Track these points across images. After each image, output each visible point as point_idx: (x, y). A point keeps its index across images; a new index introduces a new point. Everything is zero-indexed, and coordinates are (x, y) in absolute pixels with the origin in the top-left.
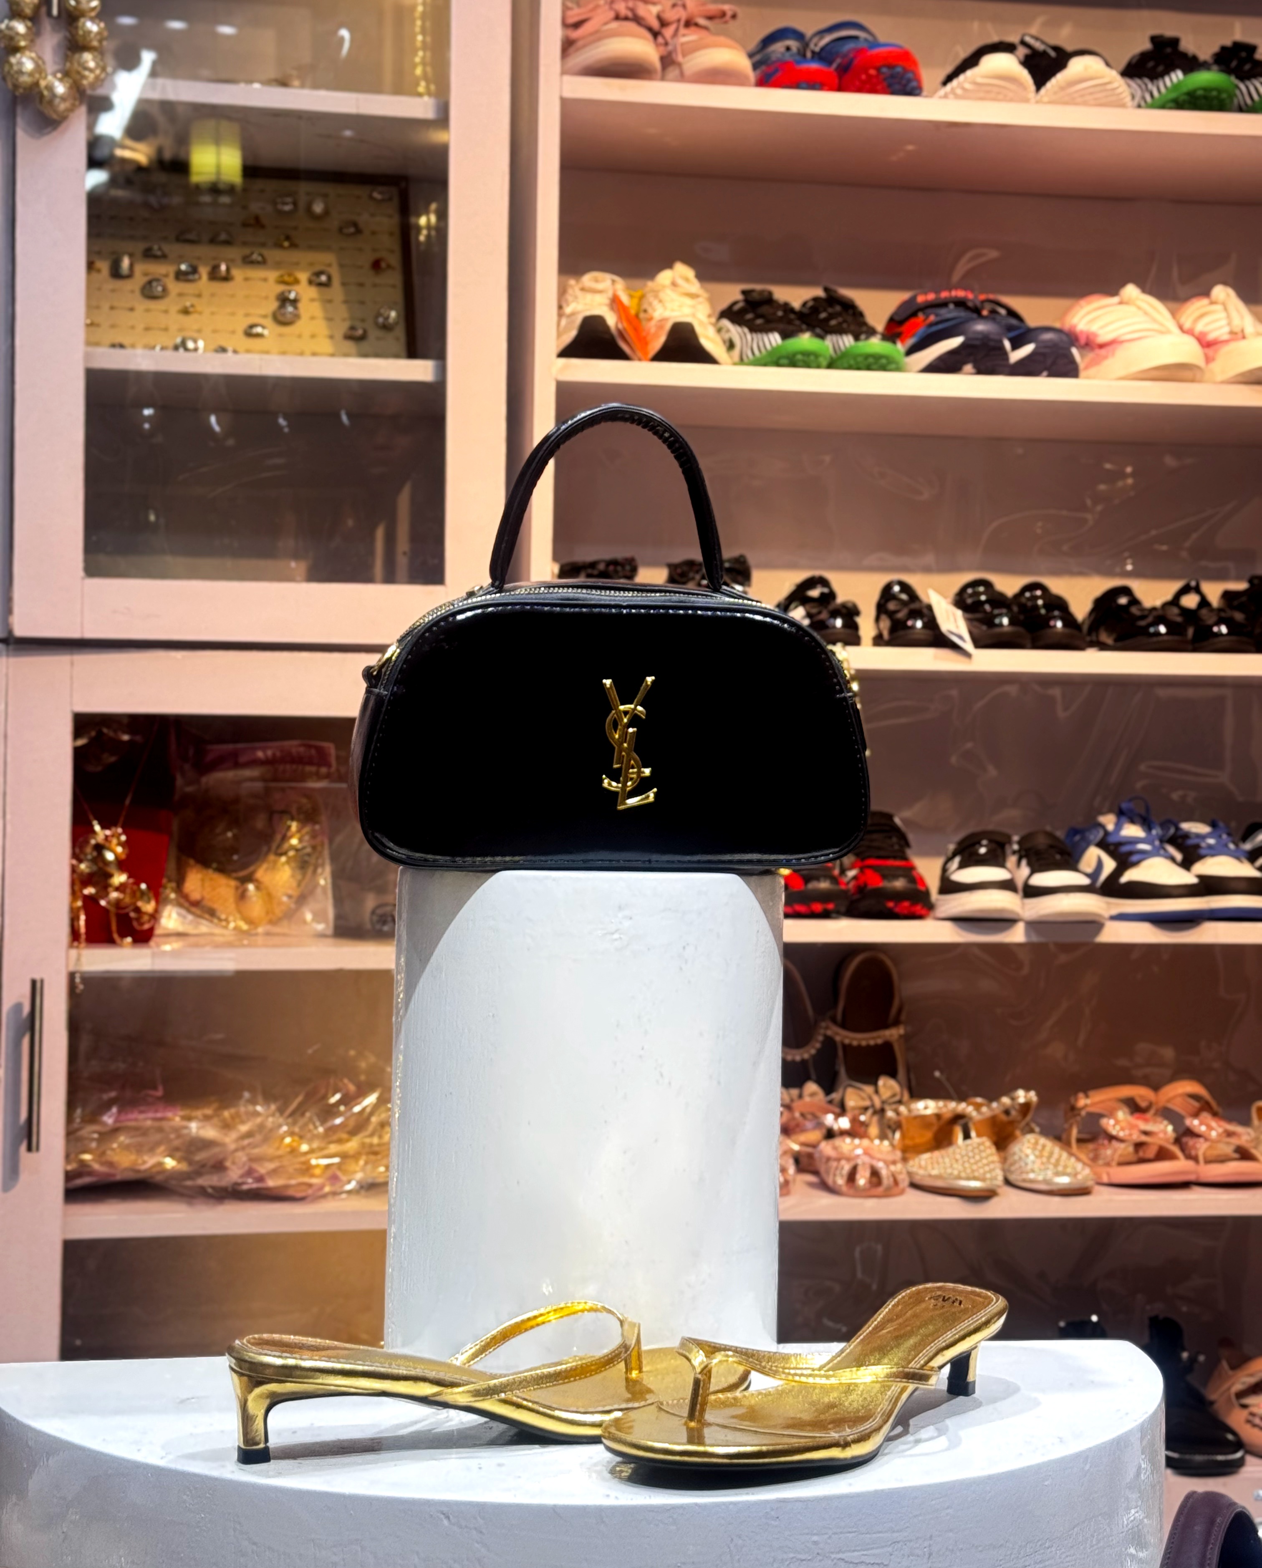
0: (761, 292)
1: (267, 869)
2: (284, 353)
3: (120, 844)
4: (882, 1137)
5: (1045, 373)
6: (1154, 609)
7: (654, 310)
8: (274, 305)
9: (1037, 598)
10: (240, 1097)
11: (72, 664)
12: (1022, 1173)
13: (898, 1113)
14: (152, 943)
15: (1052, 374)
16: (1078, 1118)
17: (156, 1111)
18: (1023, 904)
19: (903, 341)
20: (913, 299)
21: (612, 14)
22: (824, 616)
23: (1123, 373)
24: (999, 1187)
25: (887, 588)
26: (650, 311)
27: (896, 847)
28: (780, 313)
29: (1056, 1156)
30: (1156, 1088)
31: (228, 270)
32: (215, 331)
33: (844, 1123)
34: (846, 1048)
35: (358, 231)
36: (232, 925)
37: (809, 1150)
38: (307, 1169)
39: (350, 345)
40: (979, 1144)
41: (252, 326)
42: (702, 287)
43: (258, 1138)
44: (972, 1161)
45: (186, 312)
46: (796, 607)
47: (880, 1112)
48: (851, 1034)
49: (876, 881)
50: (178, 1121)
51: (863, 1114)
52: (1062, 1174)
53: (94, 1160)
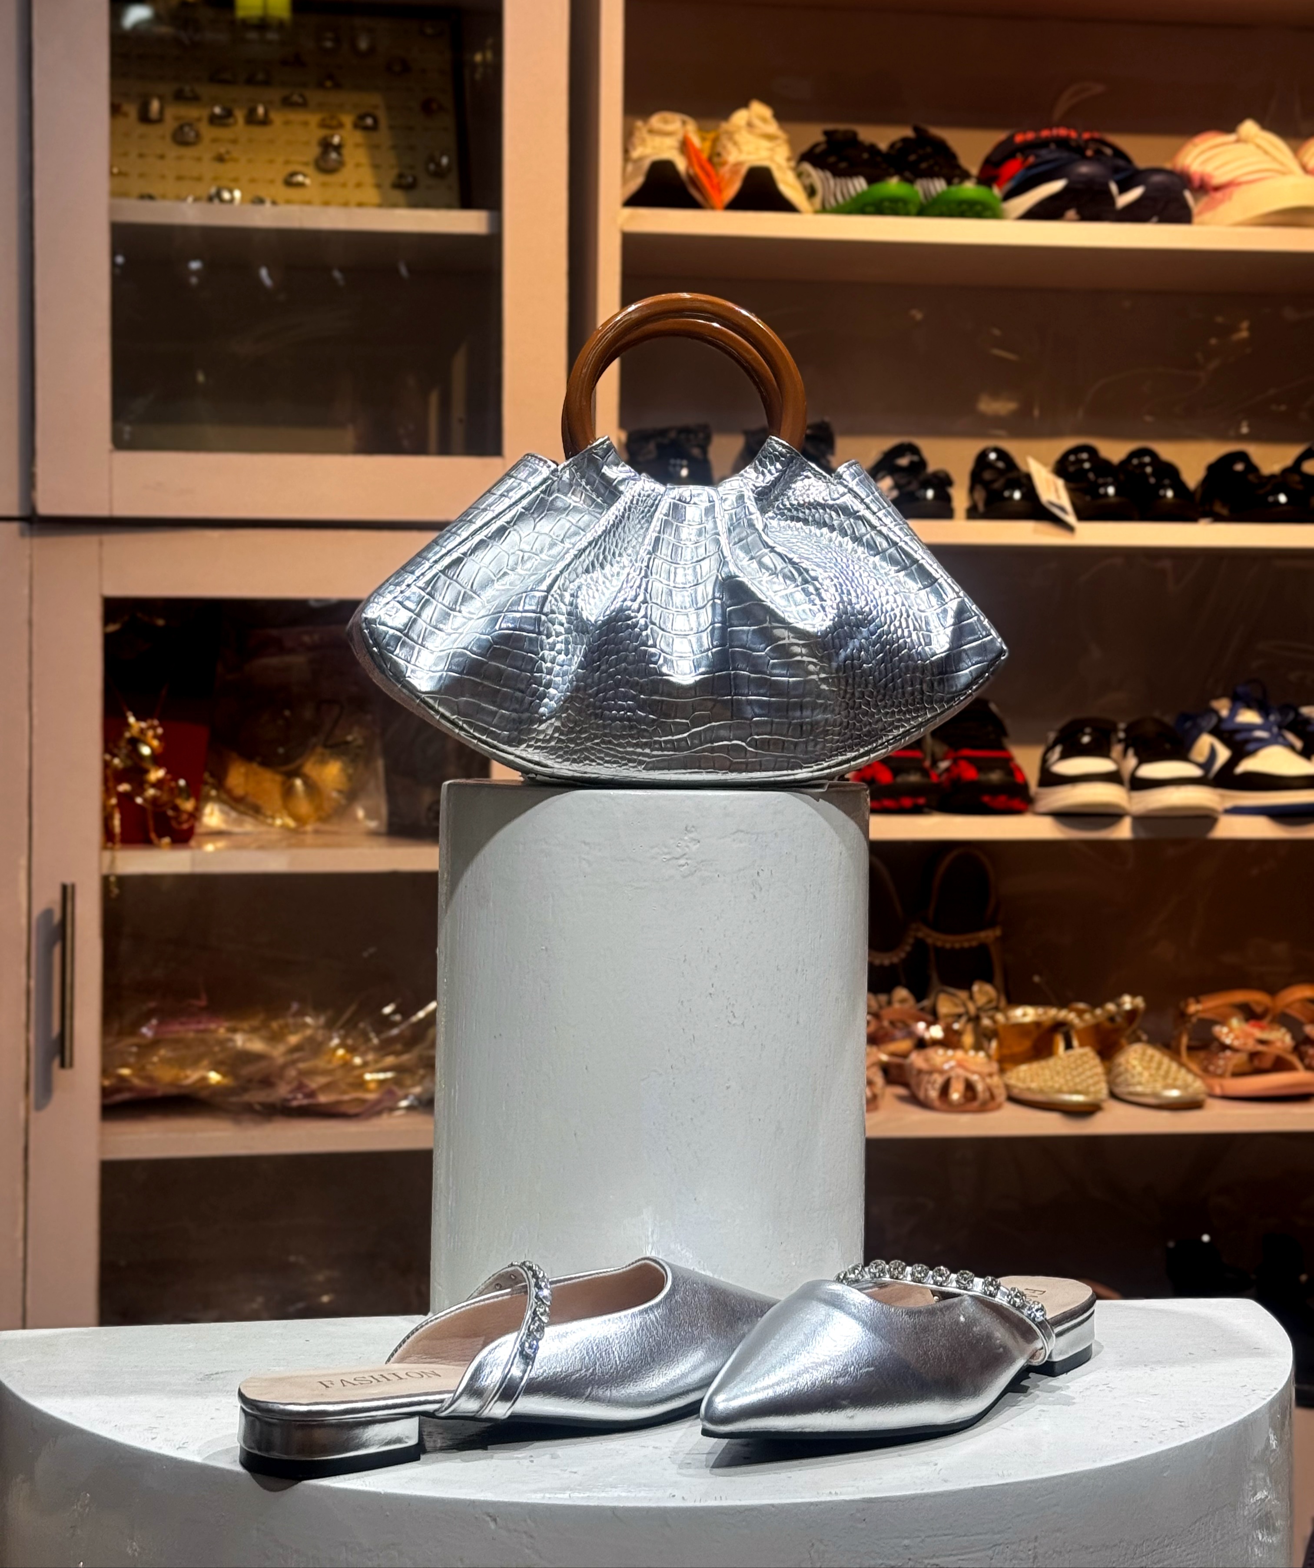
0: (846, 132)
1: (314, 764)
2: (326, 204)
3: (156, 736)
4: (978, 1047)
5: (1155, 219)
6: (1273, 477)
7: (729, 153)
8: (315, 151)
9: (1146, 465)
10: (288, 1007)
11: (101, 544)
12: (1128, 1085)
13: (994, 1021)
14: (193, 843)
15: (1163, 220)
16: (1189, 1026)
17: (199, 1022)
18: (1130, 798)
19: (999, 185)
20: (1011, 139)
22: (912, 486)
23: (1240, 218)
24: (1103, 1101)
25: (982, 456)
26: (724, 154)
27: (992, 736)
28: (865, 156)
30: (1273, 991)
31: (266, 113)
32: (253, 181)
33: (936, 1032)
34: (939, 951)
35: (407, 69)
36: (278, 822)
37: (898, 1060)
38: (361, 1084)
39: (398, 195)
40: (1082, 1055)
41: (294, 174)
42: (781, 128)
43: (308, 1051)
44: (1075, 1073)
45: (220, 159)
46: (883, 477)
47: (975, 1020)
48: (943, 937)
49: (970, 773)
50: (222, 1033)
51: (957, 1021)
52: (1173, 1087)
53: (133, 1075)
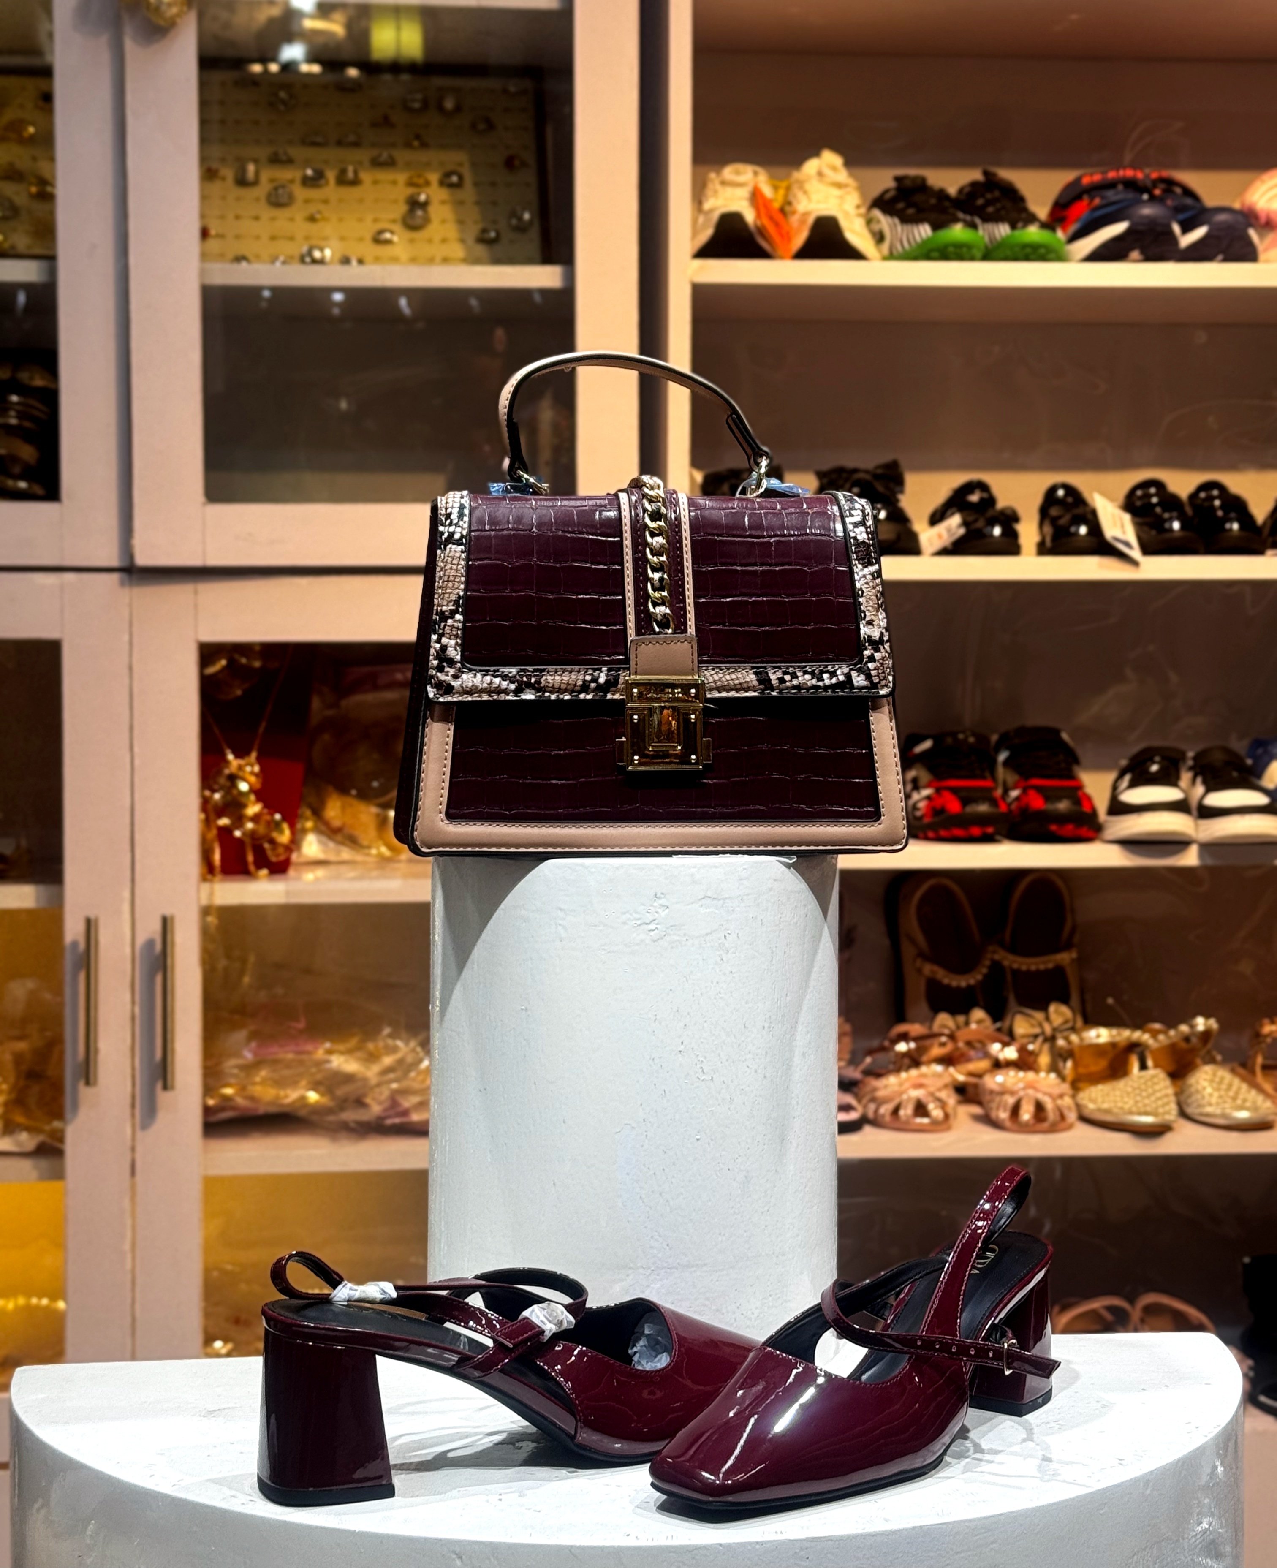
0: (915, 179)
2: (413, 260)
3: (252, 773)
4: (1052, 1068)
5: (1220, 257)
7: (799, 202)
8: (403, 208)
9: (1214, 498)
10: (377, 1031)
11: (196, 592)
12: (1199, 1106)
13: (1070, 1042)
14: (292, 872)
15: (1229, 258)
16: (1263, 1046)
17: (298, 1044)
18: (1197, 826)
19: (1064, 229)
20: (1078, 180)
22: (980, 524)
24: (1174, 1121)
25: (1052, 491)
26: (795, 203)
27: (1063, 765)
28: (933, 201)
29: (1234, 1088)
31: (356, 173)
32: (343, 239)
33: (1011, 1053)
34: (1016, 973)
35: (491, 126)
36: (374, 851)
37: (973, 1080)
39: (482, 252)
40: (1153, 1077)
41: (381, 232)
42: (851, 175)
43: (400, 1072)
44: (1144, 1094)
45: (312, 219)
46: (953, 514)
47: (1051, 1040)
48: (1020, 959)
49: (1037, 803)
50: (320, 1054)
51: (1033, 1042)
52: (1241, 1108)
53: (236, 1094)
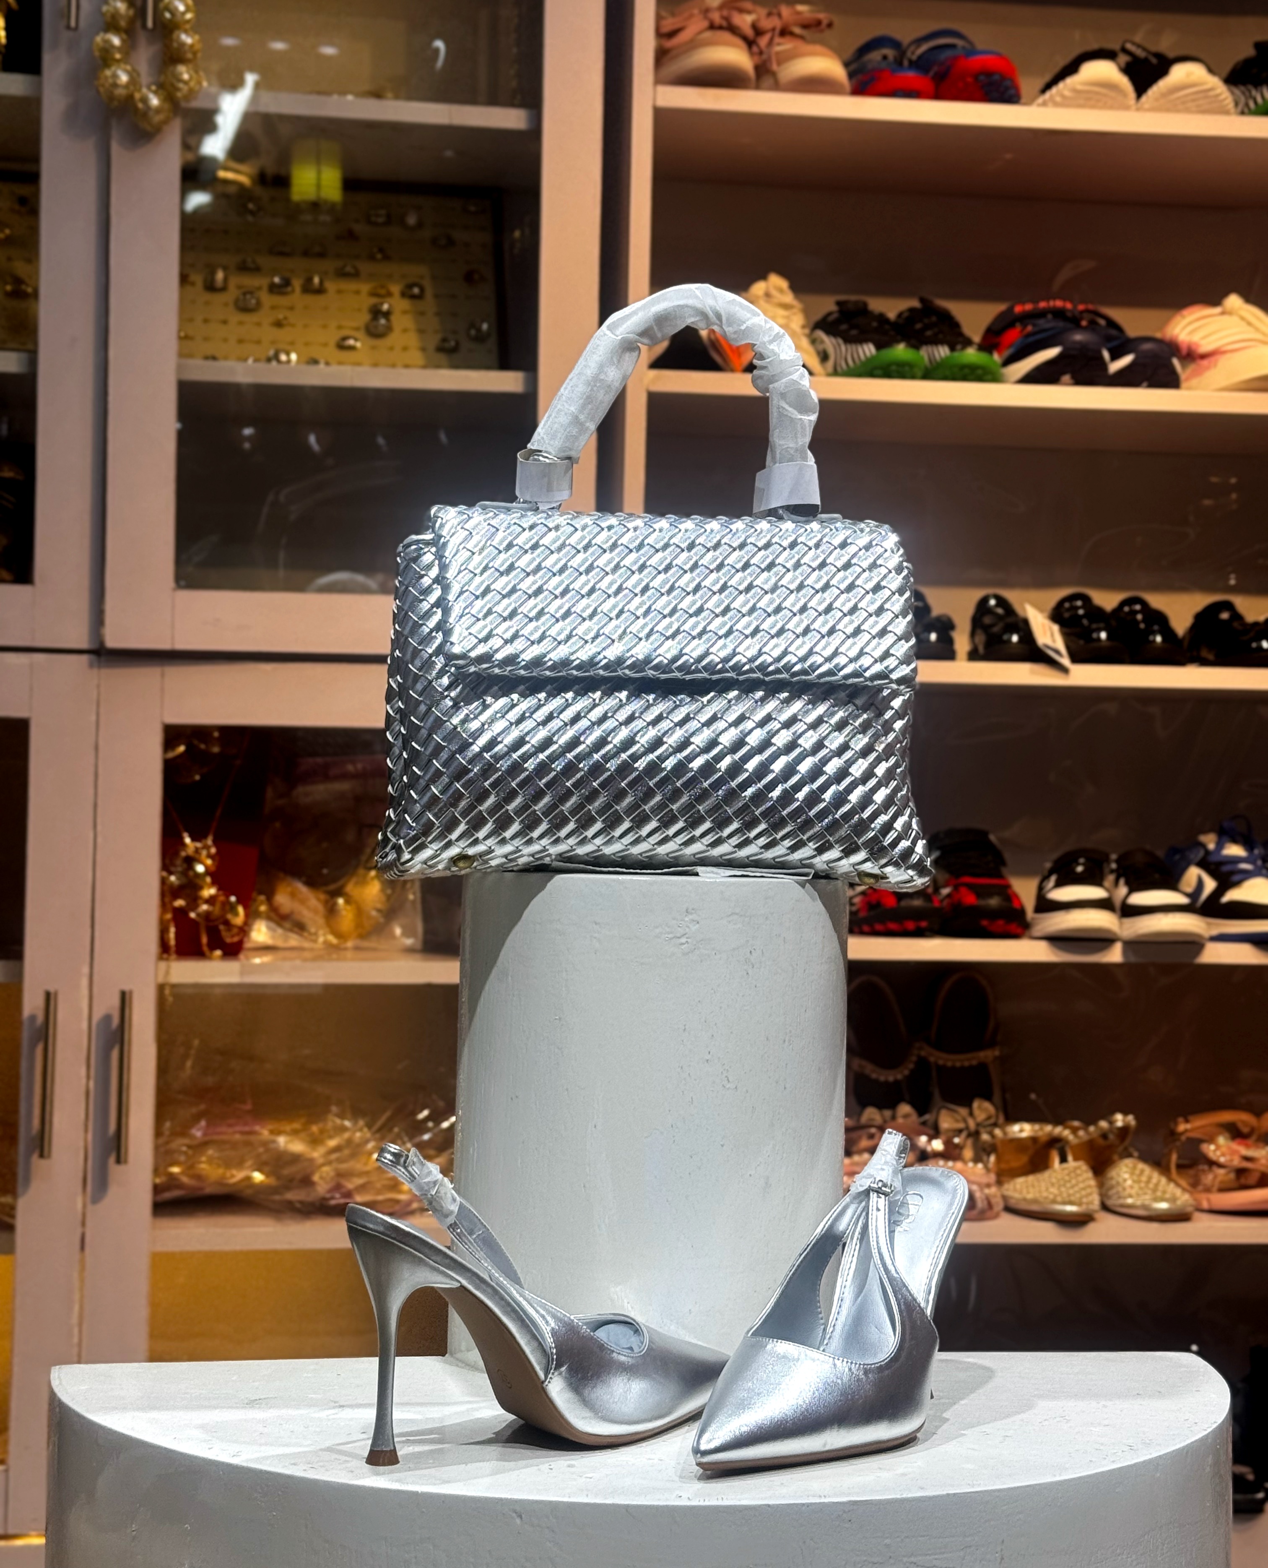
0: (857, 303)
1: (357, 883)
2: (375, 365)
3: (209, 856)
4: (977, 1160)
5: (1145, 384)
6: (1256, 624)
8: (366, 317)
9: (1137, 612)
10: (328, 1111)
11: (163, 675)
12: (1120, 1197)
13: (993, 1136)
14: (242, 956)
15: (1152, 385)
16: (1178, 1144)
17: (246, 1124)
18: (1121, 924)
19: (1000, 352)
20: (1010, 310)
21: (706, 24)
22: (918, 629)
23: (1225, 383)
24: (1096, 1211)
25: (984, 601)
27: (992, 865)
28: (875, 324)
29: (1153, 1181)
30: (1259, 1113)
31: (321, 282)
32: (307, 344)
33: (938, 1145)
34: (941, 1069)
35: (451, 242)
36: (321, 939)
38: (395, 1186)
39: (442, 358)
40: (1076, 1168)
41: (345, 338)
42: (796, 297)
43: (346, 1152)
44: (1068, 1185)
45: (279, 324)
47: (975, 1135)
48: (944, 1055)
49: (970, 899)
50: (265, 1133)
51: (958, 1136)
52: (1162, 1200)
53: (182, 1173)
